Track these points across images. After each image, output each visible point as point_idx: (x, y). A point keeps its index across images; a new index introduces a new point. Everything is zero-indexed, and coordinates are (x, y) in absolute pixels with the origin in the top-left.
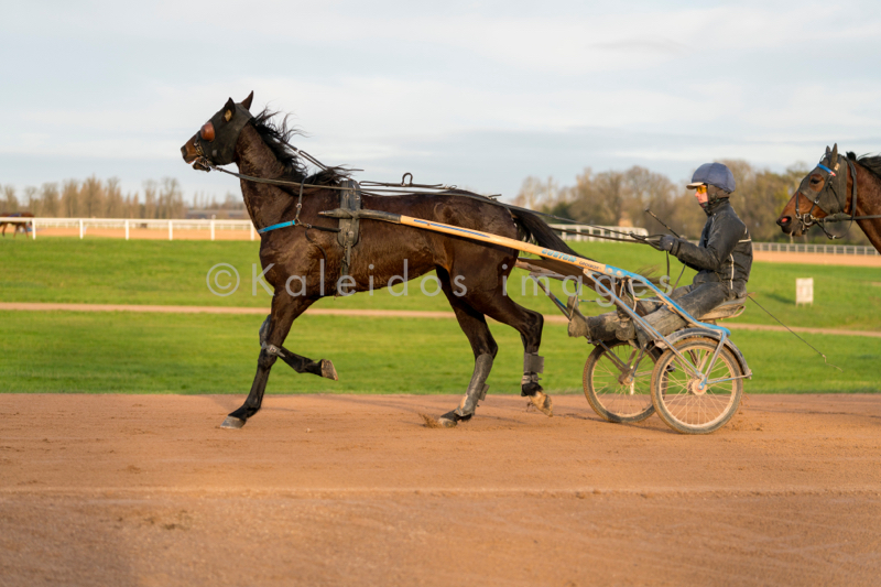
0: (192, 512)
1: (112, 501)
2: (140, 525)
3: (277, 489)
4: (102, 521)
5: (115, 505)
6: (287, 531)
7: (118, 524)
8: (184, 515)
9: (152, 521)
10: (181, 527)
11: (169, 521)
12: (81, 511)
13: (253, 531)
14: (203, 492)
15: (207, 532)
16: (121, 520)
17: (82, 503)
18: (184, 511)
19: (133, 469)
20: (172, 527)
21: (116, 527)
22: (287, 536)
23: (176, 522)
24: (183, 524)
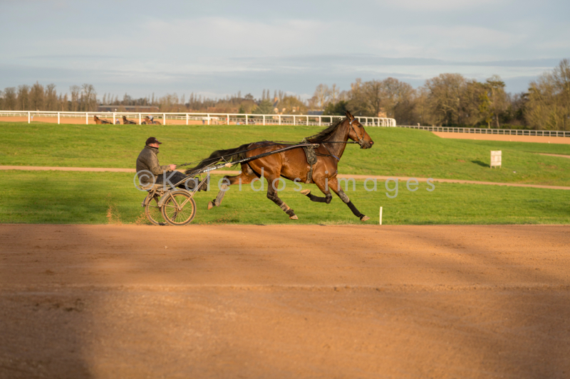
0: (84, 300)
1: (33, 293)
2: (50, 309)
3: (141, 285)
4: (25, 306)
5: (34, 296)
6: (145, 312)
7: (36, 308)
8: (79, 302)
9: (58, 306)
10: (77, 310)
11: (69, 306)
12: (12, 300)
13: (123, 312)
14: (93, 287)
15: (93, 313)
16: (37, 305)
17: (13, 294)
18: (79, 300)
19: (49, 272)
20: (70, 309)
21: (34, 310)
22: (145, 315)
23: (73, 306)
24: (78, 307)
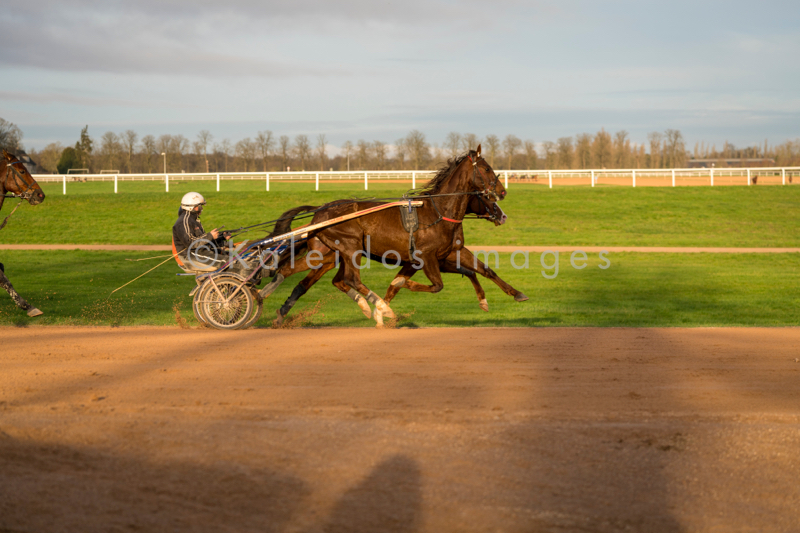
0: (686, 435)
1: (613, 425)
2: (638, 447)
3: (765, 414)
4: (604, 442)
5: (616, 428)
6: (774, 453)
7: (619, 445)
8: (679, 437)
9: (649, 443)
10: (676, 449)
11: (665, 443)
12: (585, 433)
13: (742, 452)
14: (697, 416)
15: (700, 453)
16: (621, 441)
17: (586, 426)
18: (679, 434)
19: (633, 395)
20: (667, 448)
21: (616, 448)
22: (774, 457)
23: (671, 444)
24: (678, 445)
